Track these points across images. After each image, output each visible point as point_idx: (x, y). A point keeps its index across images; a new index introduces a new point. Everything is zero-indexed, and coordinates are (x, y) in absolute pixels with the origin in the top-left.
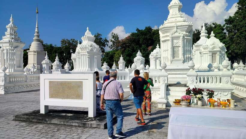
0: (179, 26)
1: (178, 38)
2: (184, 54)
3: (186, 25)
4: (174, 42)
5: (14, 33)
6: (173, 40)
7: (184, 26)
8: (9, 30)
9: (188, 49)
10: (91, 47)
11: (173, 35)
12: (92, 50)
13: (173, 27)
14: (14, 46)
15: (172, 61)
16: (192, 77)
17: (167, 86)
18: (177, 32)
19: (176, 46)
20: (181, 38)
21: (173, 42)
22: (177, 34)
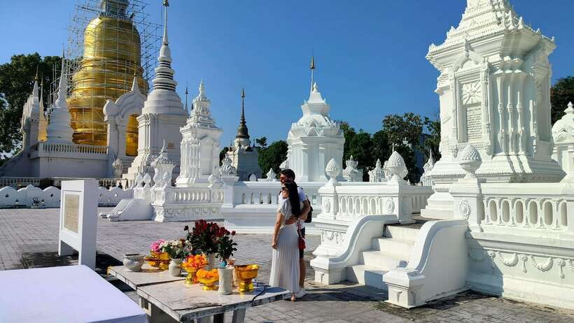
0: (474, 40)
1: (473, 76)
2: (493, 127)
3: (496, 34)
4: (464, 93)
5: (203, 111)
6: (461, 86)
7: (489, 36)
8: (195, 106)
9: (505, 109)
10: (312, 127)
11: (460, 70)
12: (312, 134)
13: (457, 46)
14: (198, 136)
15: (457, 150)
16: (464, 199)
17: (385, 226)
18: (468, 59)
19: (470, 102)
20: (482, 75)
21: (461, 92)
22: (470, 66)
